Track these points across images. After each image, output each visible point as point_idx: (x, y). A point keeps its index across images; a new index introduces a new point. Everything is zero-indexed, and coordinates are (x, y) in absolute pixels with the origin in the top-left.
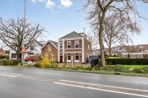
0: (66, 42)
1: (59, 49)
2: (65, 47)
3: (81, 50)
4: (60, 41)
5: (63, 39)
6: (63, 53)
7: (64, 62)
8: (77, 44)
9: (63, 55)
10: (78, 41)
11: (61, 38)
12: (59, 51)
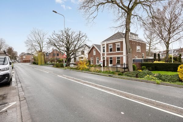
0: (107, 45)
1: (102, 52)
2: (107, 51)
3: (122, 54)
4: (103, 45)
5: (105, 42)
6: (105, 56)
7: (106, 67)
8: (118, 47)
9: (105, 59)
10: (119, 44)
11: (103, 42)
12: (101, 55)
